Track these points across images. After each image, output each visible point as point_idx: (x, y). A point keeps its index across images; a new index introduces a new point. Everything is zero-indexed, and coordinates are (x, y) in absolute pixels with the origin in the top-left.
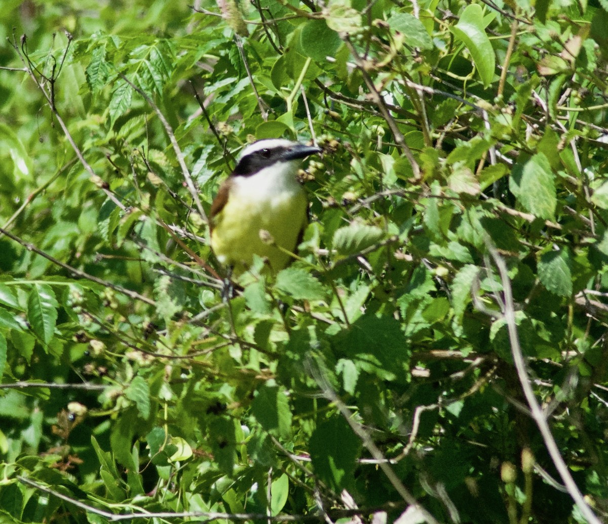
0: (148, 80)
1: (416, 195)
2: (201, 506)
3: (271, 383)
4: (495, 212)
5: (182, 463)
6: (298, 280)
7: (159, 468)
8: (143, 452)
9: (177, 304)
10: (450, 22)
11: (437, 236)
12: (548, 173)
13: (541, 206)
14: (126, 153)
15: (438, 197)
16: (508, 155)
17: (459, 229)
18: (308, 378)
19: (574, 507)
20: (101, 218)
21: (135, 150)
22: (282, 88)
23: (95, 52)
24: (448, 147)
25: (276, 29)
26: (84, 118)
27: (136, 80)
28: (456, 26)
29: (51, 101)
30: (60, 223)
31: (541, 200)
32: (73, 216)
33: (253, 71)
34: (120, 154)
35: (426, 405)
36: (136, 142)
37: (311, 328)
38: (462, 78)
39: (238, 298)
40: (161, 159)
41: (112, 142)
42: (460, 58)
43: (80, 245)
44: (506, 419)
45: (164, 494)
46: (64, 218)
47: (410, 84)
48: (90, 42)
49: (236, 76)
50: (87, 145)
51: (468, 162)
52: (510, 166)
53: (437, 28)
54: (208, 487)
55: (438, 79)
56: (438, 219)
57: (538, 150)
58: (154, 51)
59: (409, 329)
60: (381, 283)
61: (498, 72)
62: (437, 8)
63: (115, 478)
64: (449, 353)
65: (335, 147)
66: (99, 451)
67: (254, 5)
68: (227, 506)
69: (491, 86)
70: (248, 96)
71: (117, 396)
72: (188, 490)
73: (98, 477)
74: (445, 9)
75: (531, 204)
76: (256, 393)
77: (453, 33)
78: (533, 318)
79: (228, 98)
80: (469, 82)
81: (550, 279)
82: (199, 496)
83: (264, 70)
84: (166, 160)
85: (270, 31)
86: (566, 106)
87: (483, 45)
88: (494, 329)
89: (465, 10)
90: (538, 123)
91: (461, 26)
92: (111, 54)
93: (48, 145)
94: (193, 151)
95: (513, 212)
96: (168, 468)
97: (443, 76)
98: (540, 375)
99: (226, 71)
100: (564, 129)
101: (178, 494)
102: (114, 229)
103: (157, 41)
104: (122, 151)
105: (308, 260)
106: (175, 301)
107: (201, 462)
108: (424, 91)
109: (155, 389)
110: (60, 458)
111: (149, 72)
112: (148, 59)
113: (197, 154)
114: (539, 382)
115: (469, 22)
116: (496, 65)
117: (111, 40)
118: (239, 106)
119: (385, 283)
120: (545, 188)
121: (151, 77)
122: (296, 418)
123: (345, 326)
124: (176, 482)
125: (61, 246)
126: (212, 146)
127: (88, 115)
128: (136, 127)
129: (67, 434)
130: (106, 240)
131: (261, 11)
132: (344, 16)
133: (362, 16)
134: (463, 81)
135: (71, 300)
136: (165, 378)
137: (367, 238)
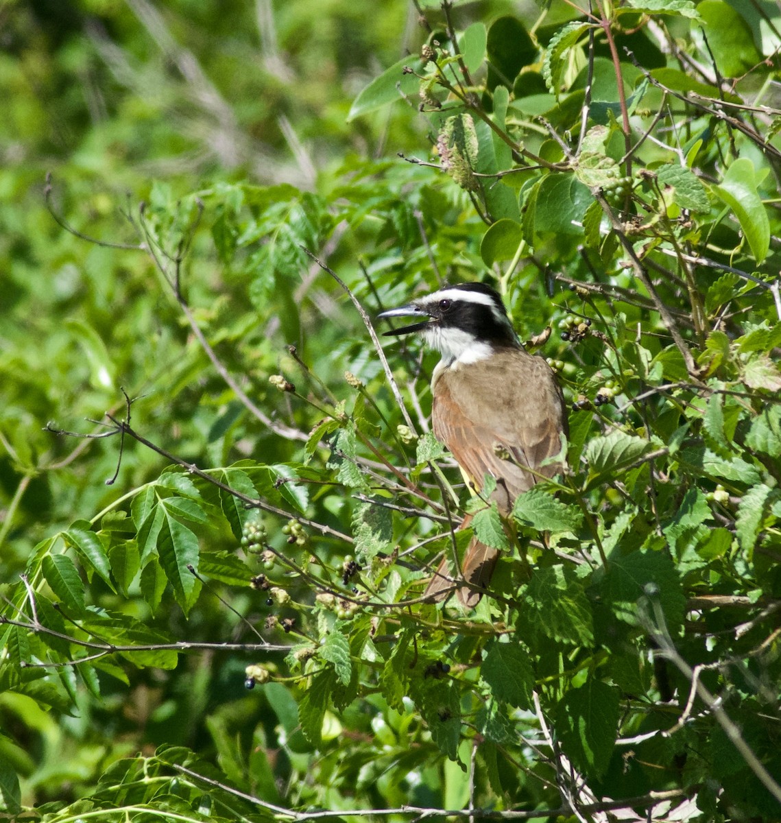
3: (505, 638)
6: (541, 506)
9: (381, 538)
15: (721, 392)
28: (719, 187)
35: (706, 663)
37: (558, 568)
38: (727, 252)
56: (722, 423)
59: (683, 568)
61: (774, 245)
64: (732, 599)
65: (583, 332)
69: (764, 262)
71: (308, 656)
76: (484, 654)
80: (736, 257)
87: (755, 210)
89: (731, 166)
91: (727, 186)
106: (378, 536)
109: (356, 648)
115: (737, 181)
116: (771, 236)
132: (597, 166)
133: (620, 165)
134: (729, 256)
135: (247, 536)
136: (370, 633)
137: (629, 451)
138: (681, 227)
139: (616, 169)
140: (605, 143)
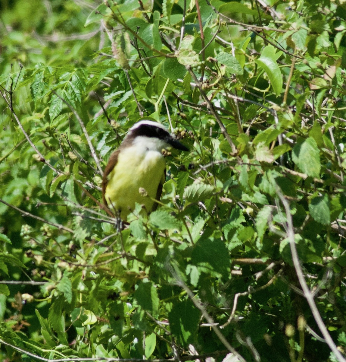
0: (72, 93)
1: (234, 163)
2: (103, 351)
3: (146, 280)
4: (283, 173)
5: (91, 326)
6: (163, 218)
7: (78, 329)
8: (67, 319)
9: (87, 232)
10: (255, 56)
11: (247, 189)
12: (315, 149)
13: (311, 170)
14: (56, 136)
15: (248, 164)
16: (291, 138)
17: (260, 185)
18: (169, 278)
19: (331, 353)
20: (42, 176)
21: (62, 135)
22: (152, 97)
23: (37, 76)
24: (253, 133)
25: (148, 61)
26: (31, 115)
27: (64, 94)
28: (258, 59)
29: (10, 104)
30: (16, 179)
31: (311, 166)
32: (24, 174)
33: (134, 87)
34: (53, 136)
35: (241, 292)
36: (63, 129)
37: (171, 247)
38: (262, 91)
39: (125, 229)
40: (78, 140)
41: (48, 130)
42: (261, 78)
43: (29, 192)
44: (289, 299)
45: (80, 344)
46: (19, 176)
47: (229, 95)
48: (34, 70)
49: (124, 90)
50: (33, 131)
51: (266, 143)
52: (291, 145)
53: (247, 60)
54: (107, 341)
55: (247, 91)
56: (248, 179)
57: (309, 135)
58: (74, 75)
59: (230, 246)
60: (212, 217)
61: (284, 87)
62: (247, 48)
63: (50, 334)
64: (254, 260)
65: (183, 135)
66: (40, 318)
67: (135, 47)
68: (118, 352)
69: (280, 95)
70: (131, 102)
71: (52, 289)
72: (95, 342)
73: (40, 334)
74: (252, 48)
75: (305, 168)
76: (136, 287)
77: (257, 63)
78: (305, 238)
79: (119, 103)
80: (267, 93)
81: (317, 214)
82: (101, 346)
83: (141, 86)
84: (81, 140)
85: (144, 63)
86: (326, 108)
87: (275, 70)
88: (282, 246)
89: (264, 49)
90: (309, 118)
91: (262, 59)
92: (47, 78)
93: (9, 131)
94: (98, 135)
95: (294, 173)
96: (83, 328)
97: (251, 90)
98: (310, 272)
99: (118, 87)
100: (325, 121)
101: (89, 345)
102: (49, 183)
103: (76, 69)
104: (54, 134)
105: (169, 205)
106: (85, 230)
107: (103, 325)
108: (237, 100)
109: (75, 285)
110: (17, 322)
111: (72, 88)
112: (71, 80)
113: (100, 137)
114: (309, 276)
115: (267, 56)
116: (283, 83)
117: (47, 69)
118: (126, 108)
119: (214, 217)
120: (314, 159)
121: (73, 91)
122: (161, 301)
123: (191, 245)
124: (87, 337)
125: (17, 193)
126: (109, 132)
127: (33, 113)
128: (63, 121)
129: (21, 307)
130: (45, 189)
131: (138, 50)
132: (188, 55)
133: (199, 55)
134: (263, 93)
135: (23, 232)
136: (82, 278)
137: (205, 192)
138: (231, 82)
139: (197, 57)
140: (192, 44)
